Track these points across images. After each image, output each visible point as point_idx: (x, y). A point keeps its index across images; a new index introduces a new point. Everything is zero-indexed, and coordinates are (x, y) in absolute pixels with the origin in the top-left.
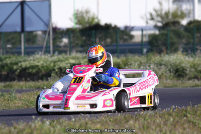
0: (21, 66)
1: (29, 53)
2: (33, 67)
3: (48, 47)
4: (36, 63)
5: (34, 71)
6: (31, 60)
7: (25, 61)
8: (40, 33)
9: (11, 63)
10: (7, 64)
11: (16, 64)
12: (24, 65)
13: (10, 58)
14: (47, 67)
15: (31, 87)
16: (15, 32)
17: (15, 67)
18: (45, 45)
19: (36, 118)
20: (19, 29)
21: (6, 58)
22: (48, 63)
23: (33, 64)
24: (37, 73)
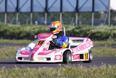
0: (92, 32)
1: (96, 24)
2: (98, 33)
3: (107, 21)
4: (100, 30)
5: (99, 35)
6: (97, 29)
7: (94, 29)
8: (102, 12)
9: (86, 30)
10: (83, 31)
11: (89, 30)
12: (93, 31)
13: (85, 27)
14: (106, 33)
15: (97, 44)
16: (89, 12)
17: (88, 32)
18: (105, 20)
19: (104, 64)
20: (91, 10)
21: (83, 27)
22: (107, 31)
23: (98, 31)
24: (101, 36)
